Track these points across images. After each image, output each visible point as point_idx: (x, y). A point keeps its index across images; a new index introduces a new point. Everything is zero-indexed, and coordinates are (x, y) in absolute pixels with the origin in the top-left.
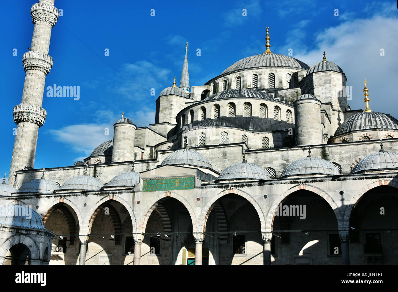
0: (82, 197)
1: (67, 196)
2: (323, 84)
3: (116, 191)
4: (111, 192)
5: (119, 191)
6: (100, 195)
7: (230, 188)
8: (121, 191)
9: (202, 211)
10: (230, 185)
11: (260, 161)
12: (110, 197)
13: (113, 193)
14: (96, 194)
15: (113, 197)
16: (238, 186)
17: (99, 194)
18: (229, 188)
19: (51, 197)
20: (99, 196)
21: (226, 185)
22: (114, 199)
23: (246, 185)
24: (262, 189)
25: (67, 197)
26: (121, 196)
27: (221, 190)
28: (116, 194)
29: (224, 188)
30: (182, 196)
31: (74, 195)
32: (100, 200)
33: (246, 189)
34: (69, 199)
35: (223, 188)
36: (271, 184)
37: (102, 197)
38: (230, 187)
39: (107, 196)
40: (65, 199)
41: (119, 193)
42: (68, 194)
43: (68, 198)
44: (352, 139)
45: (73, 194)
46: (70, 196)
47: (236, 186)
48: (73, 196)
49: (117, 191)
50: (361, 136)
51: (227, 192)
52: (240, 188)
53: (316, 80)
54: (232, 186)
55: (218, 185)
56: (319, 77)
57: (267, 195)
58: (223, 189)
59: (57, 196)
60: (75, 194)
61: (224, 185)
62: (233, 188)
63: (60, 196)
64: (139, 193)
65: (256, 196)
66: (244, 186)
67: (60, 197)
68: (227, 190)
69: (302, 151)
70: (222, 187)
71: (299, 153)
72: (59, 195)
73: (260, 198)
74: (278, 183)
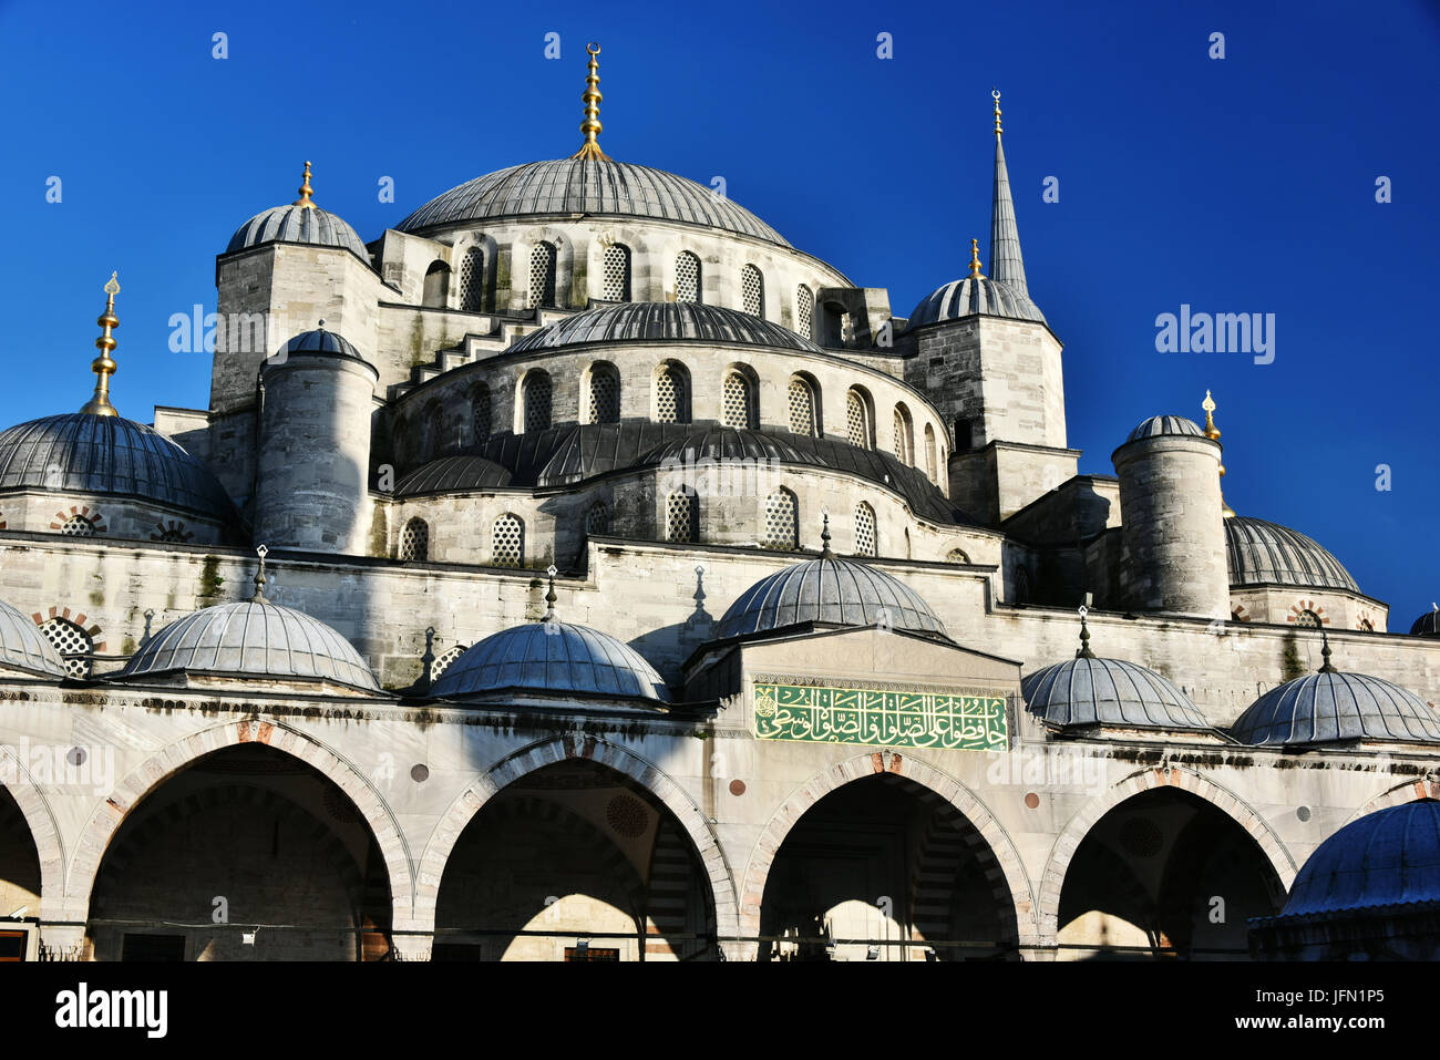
0: (393, 727)
1: (297, 711)
2: (1015, 369)
3: (611, 721)
4: (580, 719)
5: (628, 722)
6: (511, 730)
7: (1165, 765)
8: (639, 722)
9: (1052, 854)
10: (1168, 752)
11: (1058, 652)
12: (573, 746)
13: (588, 727)
14: (488, 722)
15: (590, 746)
16: (1198, 760)
17: (506, 722)
18: (1161, 763)
19: (181, 705)
20: (506, 733)
21: (1150, 750)
22: (598, 755)
23: (1230, 761)
24: (1288, 783)
25: (291, 720)
26: (635, 746)
27: (1127, 767)
28: (609, 736)
29: (1141, 763)
30: (956, 775)
31: (347, 714)
32: (513, 756)
33: (1224, 773)
34: (307, 732)
35: (1133, 762)
36: (1321, 766)
37: (526, 741)
38: (1165, 761)
39: (555, 740)
40: (279, 725)
41: (624, 730)
42: (304, 705)
43: (300, 723)
44: (1266, 612)
45: (342, 707)
46: (311, 713)
47: (1189, 760)
48: (338, 714)
49: (619, 721)
50: (1294, 609)
51: (1152, 780)
52: (1202, 770)
53: (990, 347)
54: (1174, 758)
55: (1118, 748)
56: (1000, 337)
57: (1309, 808)
58: (1137, 767)
59: (226, 707)
60: (354, 708)
61: (1142, 750)
62: (1174, 764)
63: (246, 708)
64: (738, 742)
65: (1269, 806)
66: (1220, 761)
67: (240, 715)
68: (1151, 770)
69: (1217, 639)
70: (1131, 756)
71: (1203, 646)
72: (240, 701)
73: (1285, 818)
74: (1347, 766)
